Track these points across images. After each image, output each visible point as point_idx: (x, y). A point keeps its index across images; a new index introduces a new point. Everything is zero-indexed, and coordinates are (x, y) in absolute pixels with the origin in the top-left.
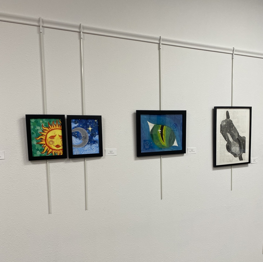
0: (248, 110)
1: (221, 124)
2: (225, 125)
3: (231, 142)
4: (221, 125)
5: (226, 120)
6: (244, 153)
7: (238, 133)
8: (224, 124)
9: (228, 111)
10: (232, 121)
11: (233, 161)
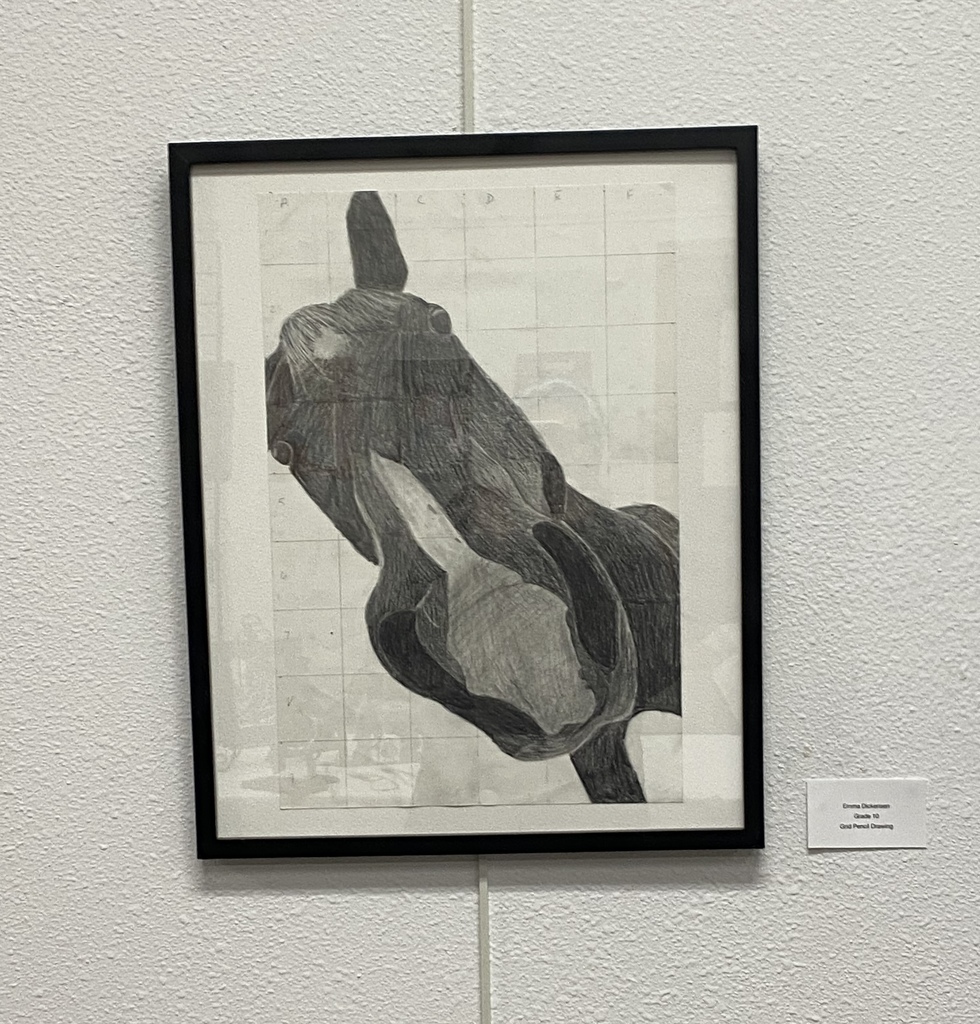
0: (717, 178)
1: (279, 353)
2: (341, 366)
3: (441, 575)
4: (276, 369)
5: (345, 302)
6: (650, 717)
7: (551, 469)
8: (328, 346)
9: (374, 196)
10: (443, 321)
11: (488, 796)
